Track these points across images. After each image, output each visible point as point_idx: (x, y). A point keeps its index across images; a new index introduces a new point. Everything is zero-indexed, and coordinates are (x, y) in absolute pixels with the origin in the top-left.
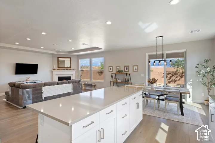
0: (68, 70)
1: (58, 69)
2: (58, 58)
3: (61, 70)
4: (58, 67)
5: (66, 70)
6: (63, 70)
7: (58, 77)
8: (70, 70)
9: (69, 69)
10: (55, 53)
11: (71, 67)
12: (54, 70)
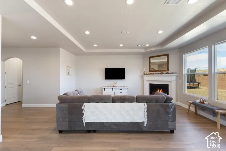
0: (163, 74)
1: (150, 73)
2: (150, 58)
3: (153, 74)
4: (150, 71)
5: (160, 74)
6: (156, 74)
7: (150, 84)
8: (166, 74)
9: (165, 72)
10: (143, 51)
11: (168, 70)
12: (145, 74)
